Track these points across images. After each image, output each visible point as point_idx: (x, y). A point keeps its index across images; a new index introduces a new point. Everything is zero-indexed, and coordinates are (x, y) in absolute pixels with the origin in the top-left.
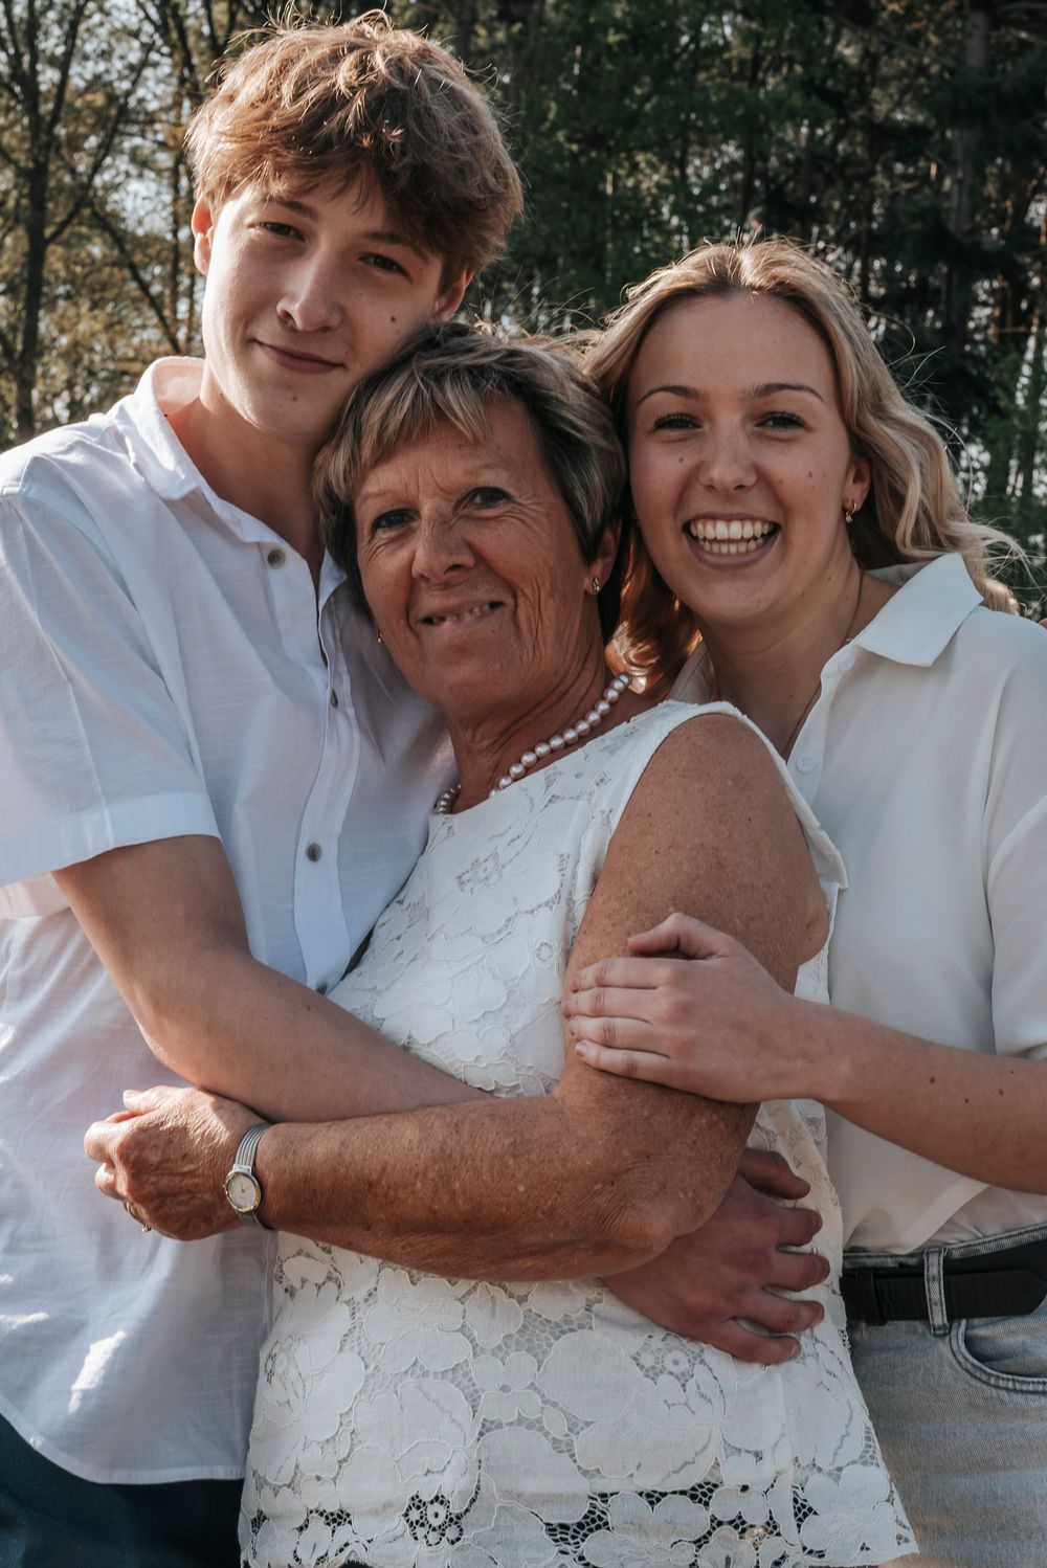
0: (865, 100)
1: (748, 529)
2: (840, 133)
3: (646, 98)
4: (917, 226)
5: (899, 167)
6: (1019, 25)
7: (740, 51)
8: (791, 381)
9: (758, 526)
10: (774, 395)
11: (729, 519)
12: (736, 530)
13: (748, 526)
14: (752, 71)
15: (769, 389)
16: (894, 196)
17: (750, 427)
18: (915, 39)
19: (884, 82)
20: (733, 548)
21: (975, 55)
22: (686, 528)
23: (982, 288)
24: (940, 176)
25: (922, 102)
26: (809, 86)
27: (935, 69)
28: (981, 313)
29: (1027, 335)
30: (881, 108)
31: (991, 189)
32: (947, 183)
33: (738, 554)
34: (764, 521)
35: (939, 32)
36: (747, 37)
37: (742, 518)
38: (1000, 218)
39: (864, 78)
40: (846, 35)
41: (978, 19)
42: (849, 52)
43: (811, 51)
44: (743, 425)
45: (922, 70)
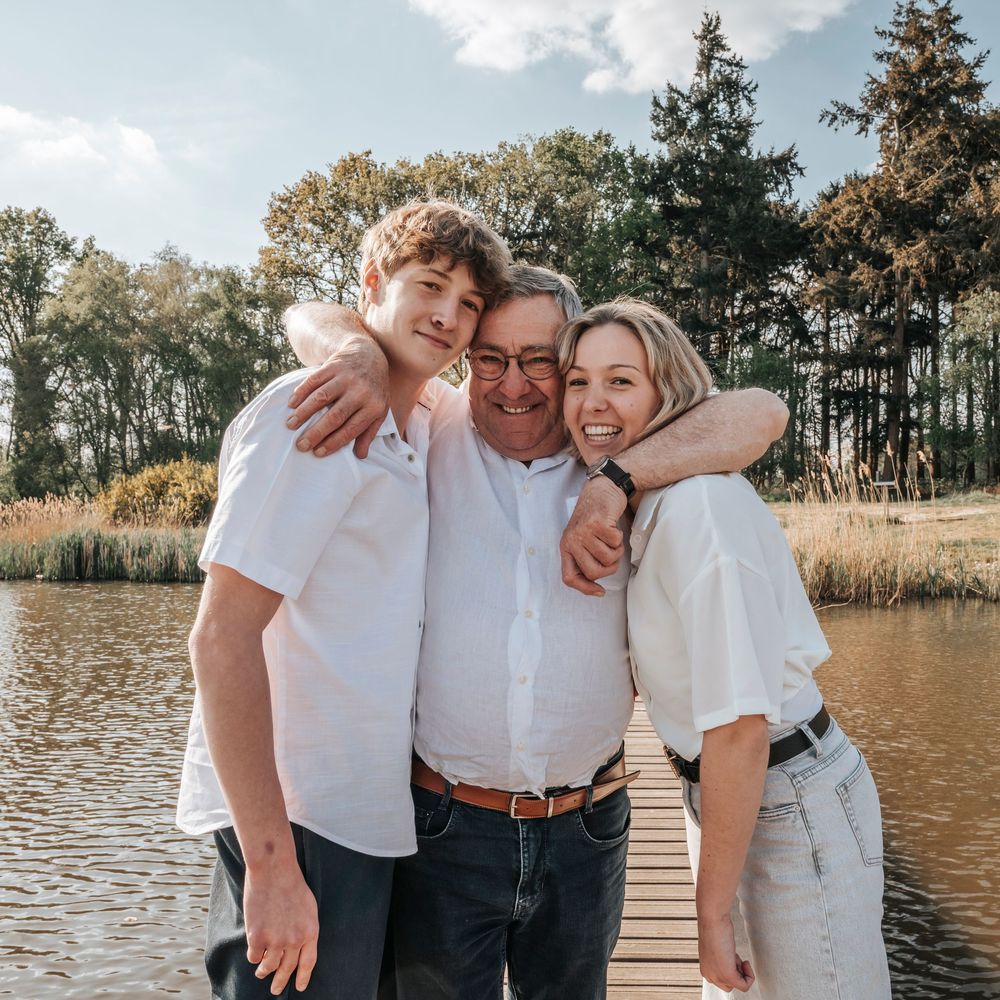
0: (671, 281)
1: (605, 430)
2: (664, 293)
3: (602, 288)
4: (690, 320)
5: (683, 302)
6: (716, 253)
7: (630, 270)
8: (624, 363)
9: (611, 428)
10: (616, 370)
11: (596, 425)
12: (599, 430)
13: (605, 428)
14: (635, 276)
15: (613, 367)
16: (683, 311)
17: (608, 384)
18: (685, 261)
19: (676, 276)
20: (599, 438)
21: (704, 264)
22: (583, 429)
23: (713, 338)
24: (697, 303)
25: (688, 281)
26: (654, 280)
27: (691, 270)
28: (713, 346)
29: (728, 351)
30: (676, 285)
31: (712, 306)
32: (699, 306)
33: (602, 441)
34: (613, 426)
35: (692, 258)
36: (631, 265)
37: (602, 425)
38: (717, 315)
39: (670, 276)
40: (663, 262)
41: (704, 253)
42: (664, 267)
43: (652, 268)
44: (603, 383)
45: (688, 271)
